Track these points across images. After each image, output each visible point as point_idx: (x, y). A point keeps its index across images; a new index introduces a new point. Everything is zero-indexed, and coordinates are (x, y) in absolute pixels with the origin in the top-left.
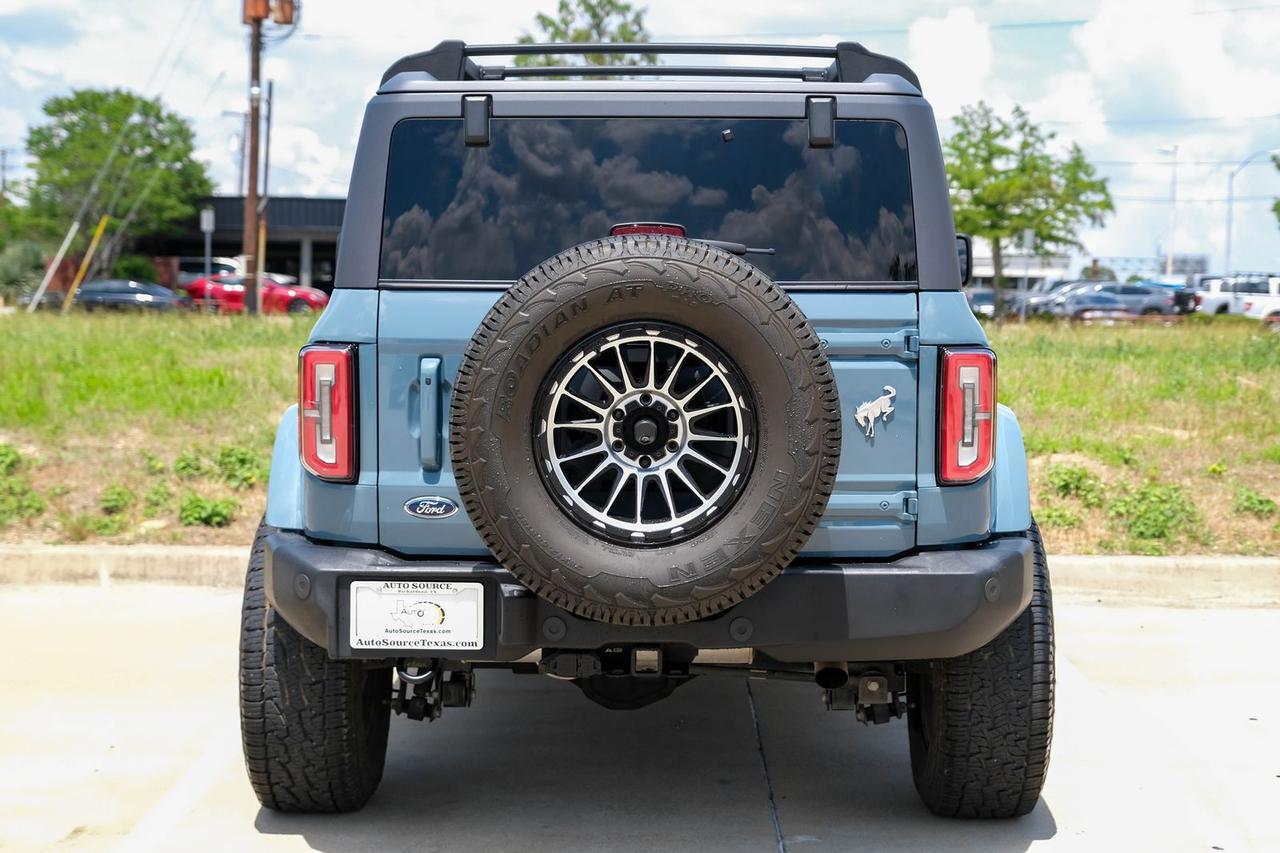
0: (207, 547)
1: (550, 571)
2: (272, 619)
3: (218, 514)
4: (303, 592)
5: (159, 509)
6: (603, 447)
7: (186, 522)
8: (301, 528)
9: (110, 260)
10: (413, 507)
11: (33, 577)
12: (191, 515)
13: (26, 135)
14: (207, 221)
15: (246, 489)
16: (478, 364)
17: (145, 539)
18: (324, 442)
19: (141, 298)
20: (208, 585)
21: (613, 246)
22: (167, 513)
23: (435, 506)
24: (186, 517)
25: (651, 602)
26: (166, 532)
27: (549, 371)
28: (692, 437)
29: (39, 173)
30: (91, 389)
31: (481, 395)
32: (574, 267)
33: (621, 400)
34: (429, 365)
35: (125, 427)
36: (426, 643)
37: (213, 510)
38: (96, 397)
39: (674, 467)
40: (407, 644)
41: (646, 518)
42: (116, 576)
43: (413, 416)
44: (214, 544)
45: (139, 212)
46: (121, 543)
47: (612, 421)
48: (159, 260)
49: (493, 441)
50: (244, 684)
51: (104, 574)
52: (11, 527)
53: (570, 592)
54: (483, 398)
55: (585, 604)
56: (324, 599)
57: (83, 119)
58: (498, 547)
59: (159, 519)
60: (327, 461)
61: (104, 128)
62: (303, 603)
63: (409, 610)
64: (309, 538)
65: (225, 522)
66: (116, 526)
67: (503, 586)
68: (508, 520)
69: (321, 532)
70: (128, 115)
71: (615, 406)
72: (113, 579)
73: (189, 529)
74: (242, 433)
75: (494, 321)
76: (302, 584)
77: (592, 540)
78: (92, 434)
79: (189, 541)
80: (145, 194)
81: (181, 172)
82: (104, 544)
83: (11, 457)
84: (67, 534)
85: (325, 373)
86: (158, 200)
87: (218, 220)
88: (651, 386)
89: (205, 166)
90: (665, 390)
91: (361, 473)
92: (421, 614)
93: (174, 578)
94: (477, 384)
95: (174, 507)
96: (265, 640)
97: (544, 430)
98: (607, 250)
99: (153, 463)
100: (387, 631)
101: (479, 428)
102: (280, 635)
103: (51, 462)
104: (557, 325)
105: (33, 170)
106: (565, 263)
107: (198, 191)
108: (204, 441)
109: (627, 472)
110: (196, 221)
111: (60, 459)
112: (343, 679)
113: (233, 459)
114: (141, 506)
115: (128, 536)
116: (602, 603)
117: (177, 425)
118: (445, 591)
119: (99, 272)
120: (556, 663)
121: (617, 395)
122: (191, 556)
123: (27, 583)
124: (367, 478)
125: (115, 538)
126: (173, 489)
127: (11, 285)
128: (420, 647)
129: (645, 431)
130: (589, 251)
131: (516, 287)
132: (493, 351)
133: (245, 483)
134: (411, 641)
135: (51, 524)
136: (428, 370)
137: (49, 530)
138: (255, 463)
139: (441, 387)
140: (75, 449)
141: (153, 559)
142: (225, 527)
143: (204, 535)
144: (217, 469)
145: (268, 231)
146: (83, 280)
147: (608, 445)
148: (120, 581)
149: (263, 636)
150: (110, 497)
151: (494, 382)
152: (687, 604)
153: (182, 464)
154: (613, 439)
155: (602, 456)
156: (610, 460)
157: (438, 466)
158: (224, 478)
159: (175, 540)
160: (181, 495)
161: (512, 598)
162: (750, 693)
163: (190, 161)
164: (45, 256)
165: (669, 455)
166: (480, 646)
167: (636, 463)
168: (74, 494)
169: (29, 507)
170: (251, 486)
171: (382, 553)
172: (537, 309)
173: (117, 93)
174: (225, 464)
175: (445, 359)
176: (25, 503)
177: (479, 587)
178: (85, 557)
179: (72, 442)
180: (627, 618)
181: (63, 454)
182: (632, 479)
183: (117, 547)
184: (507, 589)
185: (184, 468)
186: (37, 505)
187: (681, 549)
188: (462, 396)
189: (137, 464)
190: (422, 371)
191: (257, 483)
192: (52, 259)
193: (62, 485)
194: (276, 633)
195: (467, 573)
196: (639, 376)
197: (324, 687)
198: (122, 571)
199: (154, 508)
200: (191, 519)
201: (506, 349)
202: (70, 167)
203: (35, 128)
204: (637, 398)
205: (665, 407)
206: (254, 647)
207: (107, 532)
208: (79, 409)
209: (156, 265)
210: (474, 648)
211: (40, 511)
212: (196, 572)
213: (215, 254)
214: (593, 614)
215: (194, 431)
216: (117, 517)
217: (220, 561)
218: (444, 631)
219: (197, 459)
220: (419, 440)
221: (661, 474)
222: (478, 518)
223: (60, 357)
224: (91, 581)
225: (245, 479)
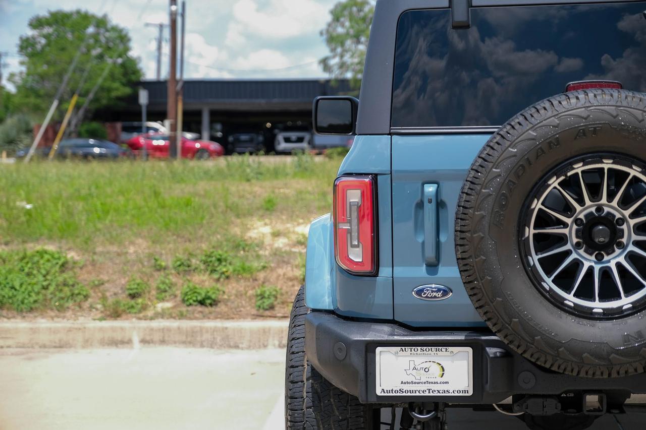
0: (205, 320)
1: (534, 338)
2: (310, 375)
3: (209, 298)
4: (341, 356)
5: (167, 294)
6: (568, 247)
7: (188, 303)
8: (332, 308)
9: (76, 126)
10: (419, 293)
11: (87, 343)
12: (191, 299)
13: (18, 42)
14: (143, 97)
15: (224, 279)
16: (478, 187)
17: (162, 315)
18: (353, 246)
19: (97, 150)
20: (208, 347)
21: (577, 98)
22: (172, 297)
23: (435, 292)
24: (187, 300)
25: (609, 360)
26: (175, 310)
27: (531, 191)
28: (635, 237)
29: (28, 69)
30: (106, 213)
31: (481, 210)
32: (550, 114)
33: (581, 212)
34: (430, 189)
35: (133, 238)
36: (431, 391)
37: (206, 295)
38: (109, 217)
39: (622, 260)
40: (417, 392)
41: (603, 298)
42: (144, 341)
43: (419, 226)
44: (209, 318)
45: (96, 93)
46: (145, 318)
47: (575, 227)
48: (108, 124)
49: (490, 244)
50: (290, 421)
51: (136, 339)
52: (68, 308)
53: (548, 353)
54: (482, 212)
55: (560, 361)
56: (357, 360)
57: (56, 30)
58: (494, 321)
59: (168, 301)
60: (356, 260)
61: (70, 36)
62: (341, 364)
63: (419, 367)
64: (339, 316)
65: (214, 303)
66: (139, 306)
67: (488, 349)
68: (502, 301)
69: (349, 311)
70: (86, 27)
71: (576, 216)
72: (142, 344)
73: (190, 308)
74: (214, 239)
75: (489, 155)
76: (340, 349)
77: (564, 315)
78: (112, 243)
79: (192, 316)
80: (100, 81)
81: (123, 65)
82: (134, 320)
83: (62, 260)
84: (108, 313)
85: (354, 197)
86: (108, 84)
87: (151, 96)
88: (604, 200)
89: (137, 61)
90: (615, 203)
91: (380, 268)
92: (427, 370)
93: (184, 343)
94: (479, 202)
95: (178, 293)
96: (305, 390)
97: (527, 235)
98: (573, 101)
99: (159, 262)
100: (402, 383)
101: (481, 234)
102: (316, 386)
103: (88, 263)
104: (537, 157)
105: (25, 66)
106: (542, 111)
107: (133, 78)
108: (190, 246)
109: (587, 265)
110: (135, 97)
111: (93, 260)
112: (361, 417)
113: (214, 259)
114: (154, 292)
115: (150, 313)
116: (573, 361)
117: (168, 236)
118: (444, 353)
119: (70, 134)
120: (527, 405)
121: (578, 208)
122: (195, 327)
123: (83, 347)
124: (385, 271)
125: (141, 315)
126: (174, 279)
127: (10, 144)
128: (427, 394)
129: (601, 234)
130: (560, 102)
131: (505, 130)
132: (489, 177)
133: (223, 276)
134: (420, 390)
135: (94, 306)
136: (430, 192)
137: (94, 310)
138: (228, 261)
139: (440, 205)
140: (101, 254)
141: (169, 330)
142: (214, 306)
143: (201, 312)
144: (202, 267)
145: (184, 104)
146: (61, 140)
147: (572, 245)
148: (147, 345)
149: (303, 387)
150: (133, 287)
151: (491, 200)
152: (636, 361)
153: (178, 263)
154: (575, 240)
155: (568, 253)
156: (574, 256)
157: (436, 262)
158: (208, 273)
159: (182, 316)
160: (181, 285)
161: (496, 357)
162: (618, 422)
163: (128, 57)
164: (33, 124)
165: (618, 251)
166: (471, 393)
167: (593, 258)
168: (106, 285)
169: (79, 294)
170: (228, 277)
171: (396, 326)
172: (522, 146)
173: (78, 12)
174: (207, 262)
175: (441, 184)
176: (76, 292)
177: (469, 350)
178: (122, 329)
179: (99, 249)
180: (590, 372)
181: (95, 257)
182: (591, 270)
183: (143, 321)
184: (491, 351)
185: (180, 266)
186: (84, 293)
187: (630, 320)
188: (466, 211)
189: (146, 263)
190: (425, 194)
191: (231, 275)
192: (39, 126)
193: (99, 278)
194: (312, 384)
195: (461, 340)
196: (595, 193)
197: (348, 423)
198: (148, 338)
199: (163, 294)
200: (191, 301)
201: (500, 175)
202: (48, 63)
203: (24, 38)
204: (593, 209)
205: (614, 216)
206: (297, 395)
207: (134, 311)
208: (100, 226)
209: (106, 128)
210: (466, 394)
211: (86, 297)
212: (199, 339)
213: (149, 120)
214: (565, 370)
215: (179, 240)
216: (140, 300)
217: (215, 330)
218: (443, 383)
219: (189, 260)
220: (423, 243)
221: (612, 266)
222: (479, 300)
223: (78, 191)
224: (126, 345)
225: (223, 273)
